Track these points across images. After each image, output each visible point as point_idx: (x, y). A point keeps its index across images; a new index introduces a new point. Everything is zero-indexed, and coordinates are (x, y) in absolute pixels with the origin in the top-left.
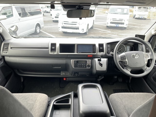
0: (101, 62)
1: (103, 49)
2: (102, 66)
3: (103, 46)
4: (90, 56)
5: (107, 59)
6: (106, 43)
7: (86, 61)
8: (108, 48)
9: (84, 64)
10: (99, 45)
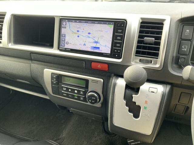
0: (136, 98)
1: (159, 44)
2: (136, 116)
3: (161, 33)
4: (99, 66)
5: (168, 88)
6: (179, 17)
7: (87, 81)
8: (181, 40)
9: (79, 91)
10: (141, 27)
